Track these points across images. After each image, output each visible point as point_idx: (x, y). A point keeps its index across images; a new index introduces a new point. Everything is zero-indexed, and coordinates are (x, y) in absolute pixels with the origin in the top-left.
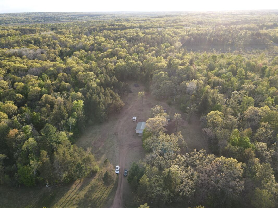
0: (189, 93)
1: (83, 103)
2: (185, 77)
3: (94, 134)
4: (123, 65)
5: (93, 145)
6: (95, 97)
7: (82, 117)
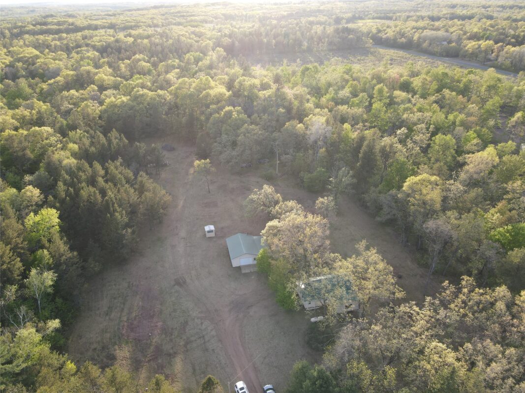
0: (315, 145)
1: (57, 215)
2: (283, 113)
3: (115, 298)
4: (123, 102)
5: (128, 336)
6: (86, 191)
7: (70, 258)
